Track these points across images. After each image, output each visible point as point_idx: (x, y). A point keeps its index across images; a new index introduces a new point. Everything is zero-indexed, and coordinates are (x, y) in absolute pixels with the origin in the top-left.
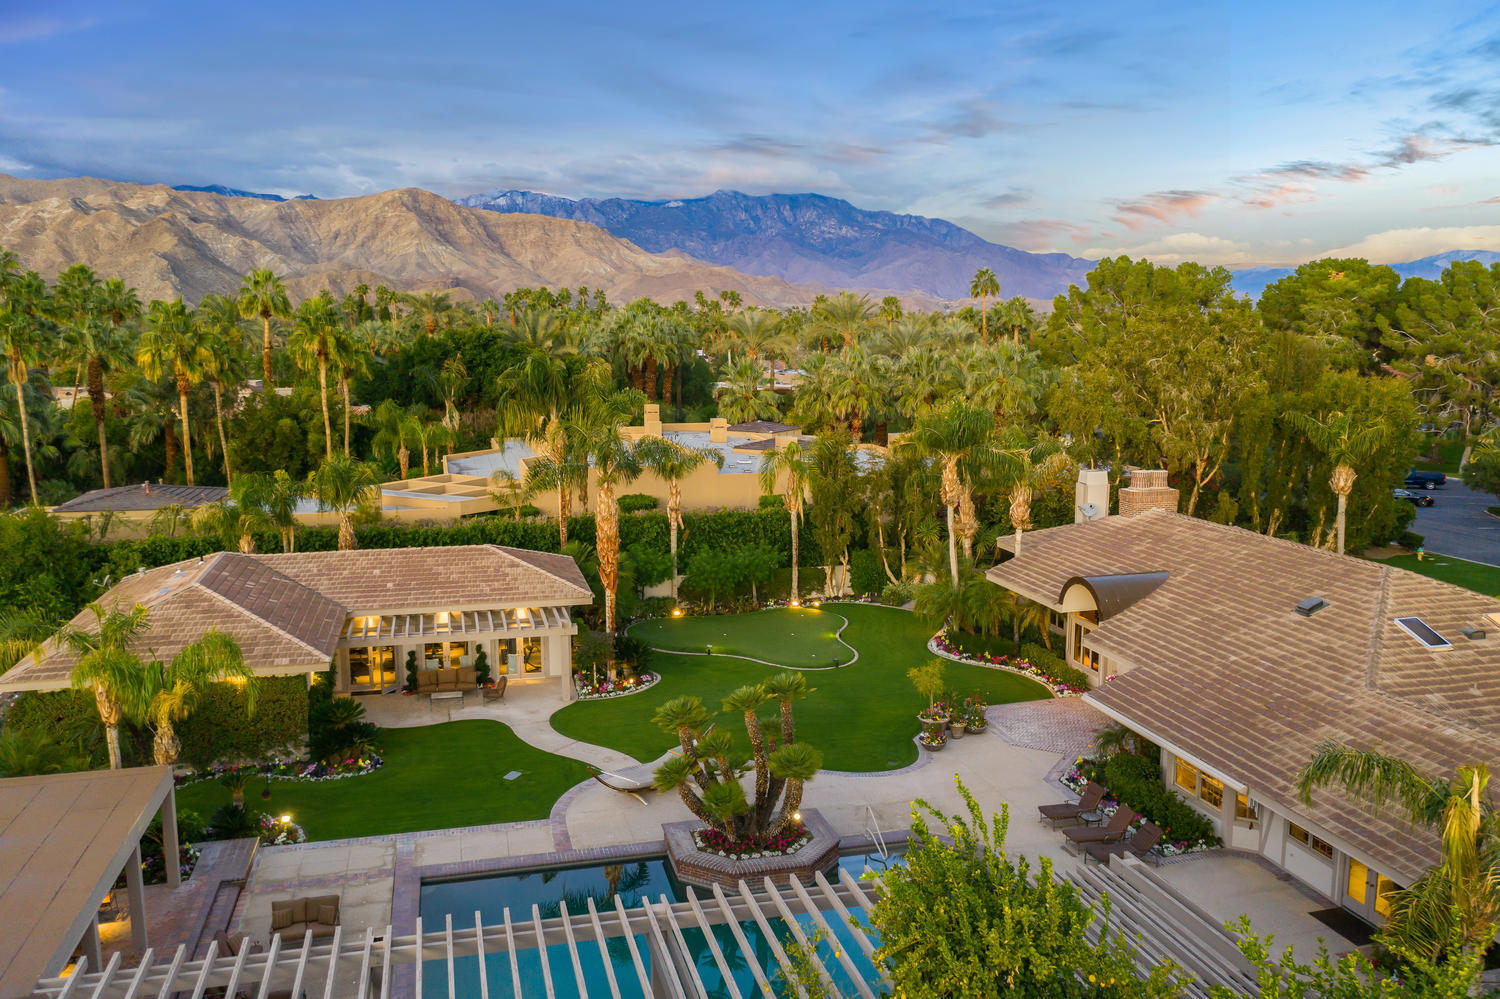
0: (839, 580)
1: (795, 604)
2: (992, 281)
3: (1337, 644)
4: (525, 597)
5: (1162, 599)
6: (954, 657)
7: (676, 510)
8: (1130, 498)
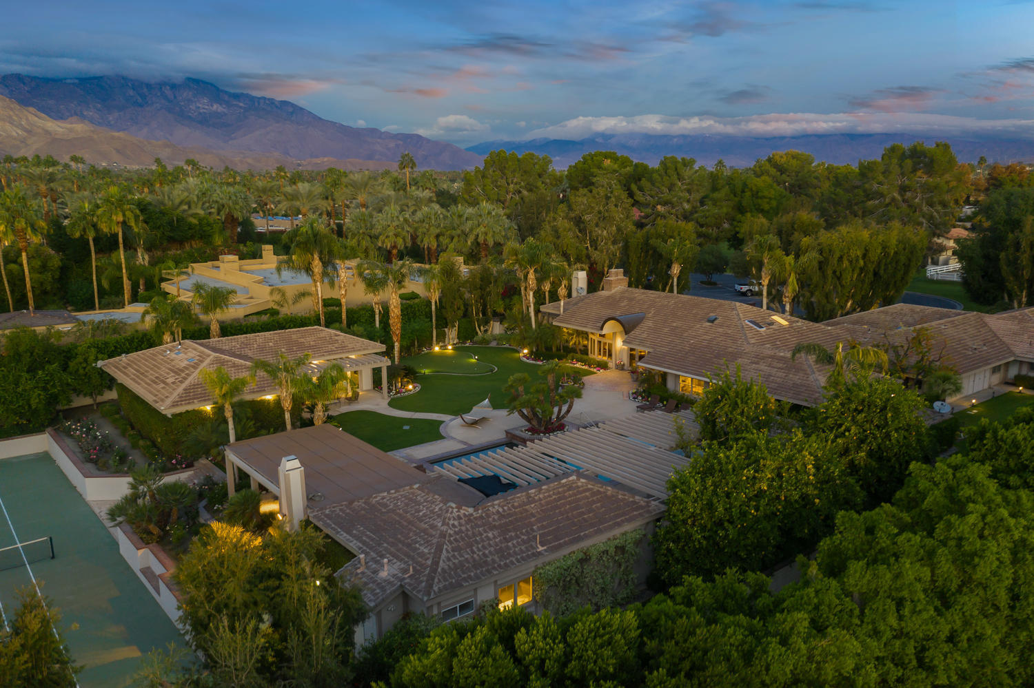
0: (452, 334)
1: (437, 349)
2: (411, 160)
3: (729, 332)
4: (353, 350)
5: (648, 324)
6: (541, 363)
7: (378, 304)
8: (610, 282)
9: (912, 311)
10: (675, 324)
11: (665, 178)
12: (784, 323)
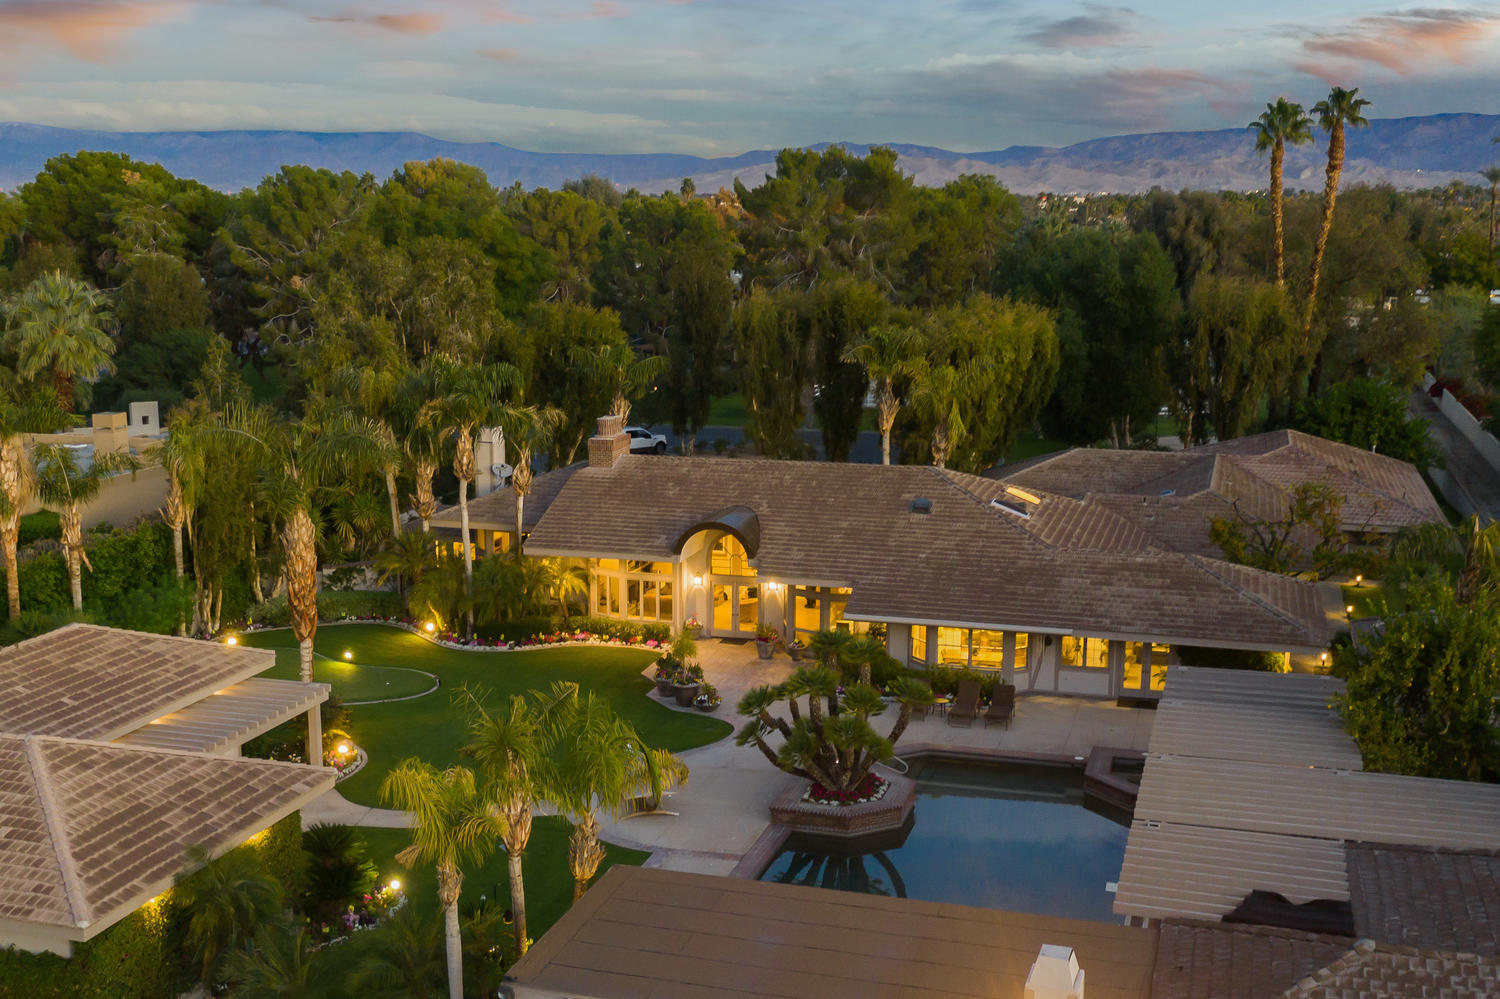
4: (220, 676)
5: (778, 528)
8: (607, 447)
9: (1108, 459)
10: (845, 525)
11: (299, 214)
12: (1036, 501)
